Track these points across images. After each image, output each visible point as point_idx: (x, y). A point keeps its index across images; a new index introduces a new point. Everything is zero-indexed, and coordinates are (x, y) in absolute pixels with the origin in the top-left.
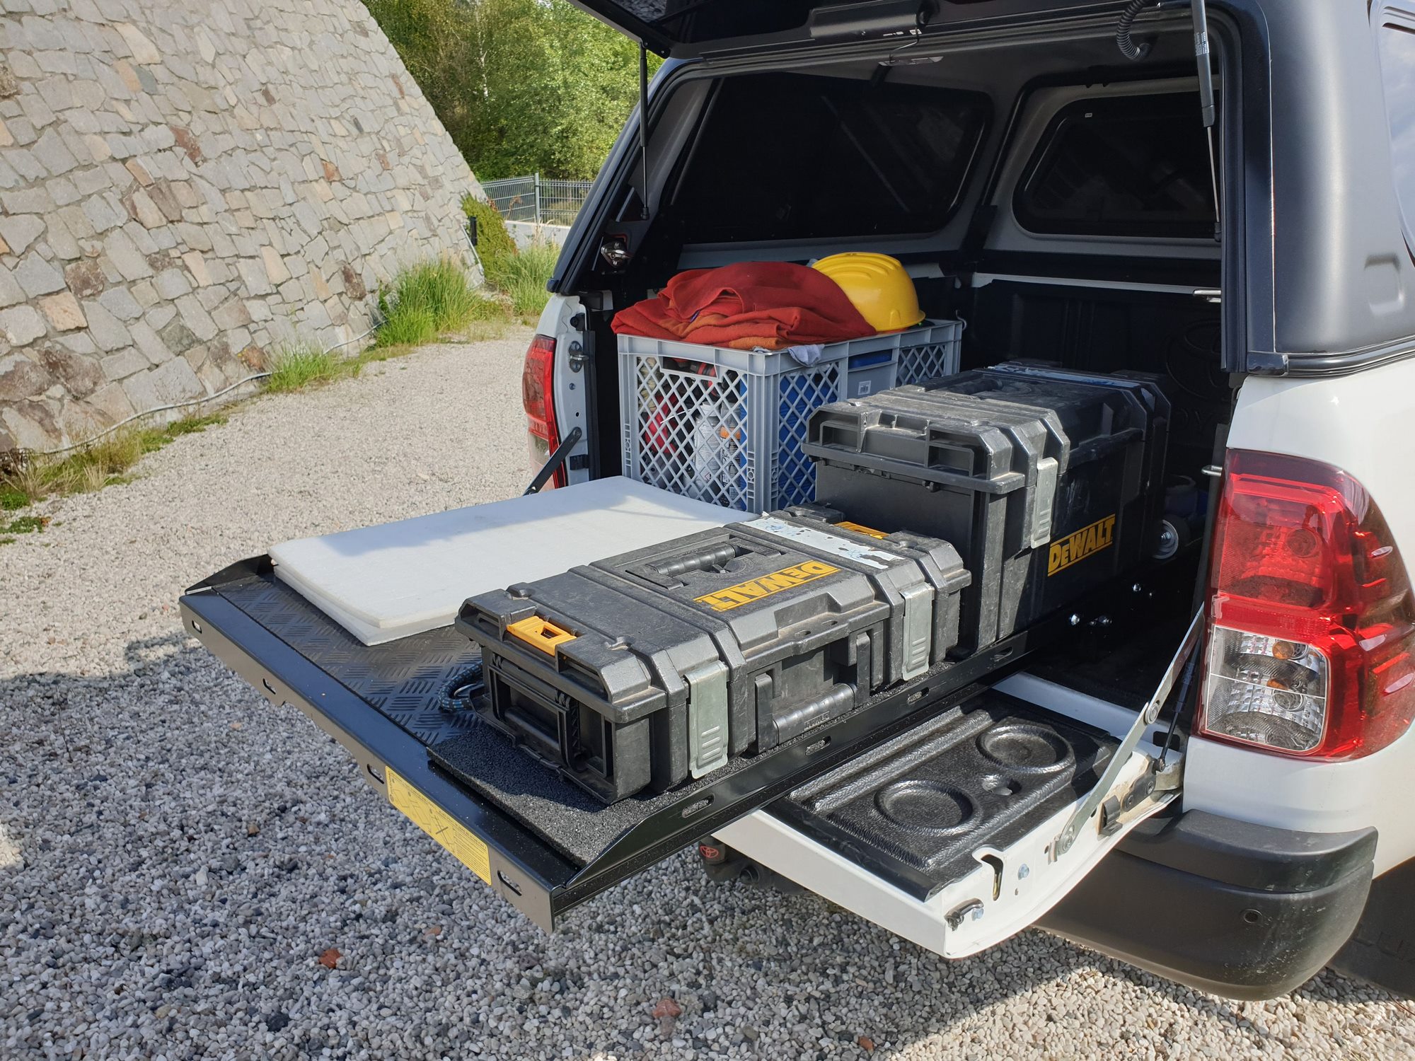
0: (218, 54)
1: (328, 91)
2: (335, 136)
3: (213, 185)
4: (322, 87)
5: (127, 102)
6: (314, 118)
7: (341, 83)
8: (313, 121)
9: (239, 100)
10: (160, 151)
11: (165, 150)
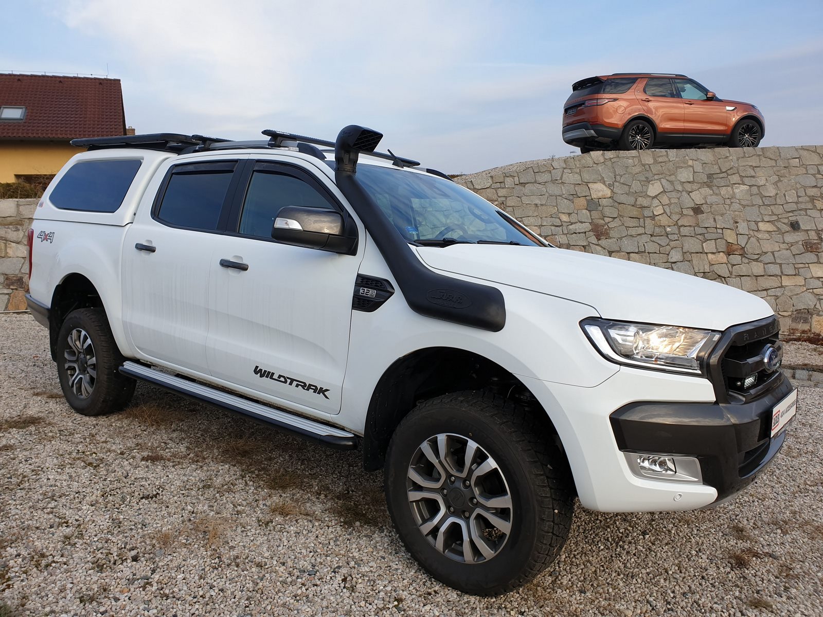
0: (664, 192)
1: (772, 207)
2: (758, 230)
3: (605, 249)
4: (769, 205)
5: (569, 214)
6: (739, 221)
7: (797, 203)
8: (737, 222)
9: (665, 212)
10: (576, 233)
11: (579, 233)
